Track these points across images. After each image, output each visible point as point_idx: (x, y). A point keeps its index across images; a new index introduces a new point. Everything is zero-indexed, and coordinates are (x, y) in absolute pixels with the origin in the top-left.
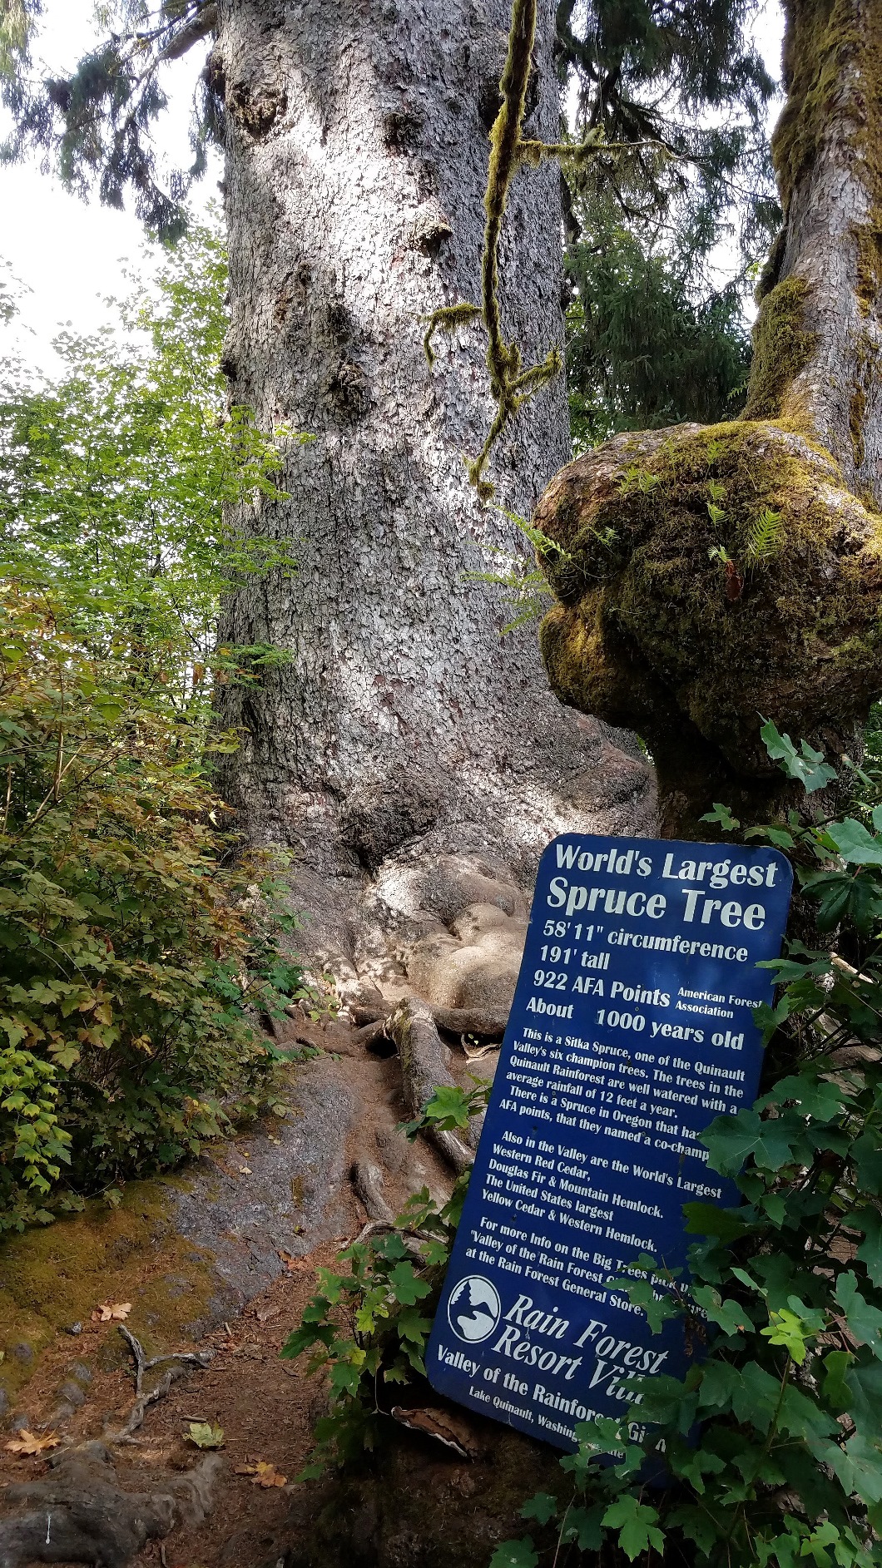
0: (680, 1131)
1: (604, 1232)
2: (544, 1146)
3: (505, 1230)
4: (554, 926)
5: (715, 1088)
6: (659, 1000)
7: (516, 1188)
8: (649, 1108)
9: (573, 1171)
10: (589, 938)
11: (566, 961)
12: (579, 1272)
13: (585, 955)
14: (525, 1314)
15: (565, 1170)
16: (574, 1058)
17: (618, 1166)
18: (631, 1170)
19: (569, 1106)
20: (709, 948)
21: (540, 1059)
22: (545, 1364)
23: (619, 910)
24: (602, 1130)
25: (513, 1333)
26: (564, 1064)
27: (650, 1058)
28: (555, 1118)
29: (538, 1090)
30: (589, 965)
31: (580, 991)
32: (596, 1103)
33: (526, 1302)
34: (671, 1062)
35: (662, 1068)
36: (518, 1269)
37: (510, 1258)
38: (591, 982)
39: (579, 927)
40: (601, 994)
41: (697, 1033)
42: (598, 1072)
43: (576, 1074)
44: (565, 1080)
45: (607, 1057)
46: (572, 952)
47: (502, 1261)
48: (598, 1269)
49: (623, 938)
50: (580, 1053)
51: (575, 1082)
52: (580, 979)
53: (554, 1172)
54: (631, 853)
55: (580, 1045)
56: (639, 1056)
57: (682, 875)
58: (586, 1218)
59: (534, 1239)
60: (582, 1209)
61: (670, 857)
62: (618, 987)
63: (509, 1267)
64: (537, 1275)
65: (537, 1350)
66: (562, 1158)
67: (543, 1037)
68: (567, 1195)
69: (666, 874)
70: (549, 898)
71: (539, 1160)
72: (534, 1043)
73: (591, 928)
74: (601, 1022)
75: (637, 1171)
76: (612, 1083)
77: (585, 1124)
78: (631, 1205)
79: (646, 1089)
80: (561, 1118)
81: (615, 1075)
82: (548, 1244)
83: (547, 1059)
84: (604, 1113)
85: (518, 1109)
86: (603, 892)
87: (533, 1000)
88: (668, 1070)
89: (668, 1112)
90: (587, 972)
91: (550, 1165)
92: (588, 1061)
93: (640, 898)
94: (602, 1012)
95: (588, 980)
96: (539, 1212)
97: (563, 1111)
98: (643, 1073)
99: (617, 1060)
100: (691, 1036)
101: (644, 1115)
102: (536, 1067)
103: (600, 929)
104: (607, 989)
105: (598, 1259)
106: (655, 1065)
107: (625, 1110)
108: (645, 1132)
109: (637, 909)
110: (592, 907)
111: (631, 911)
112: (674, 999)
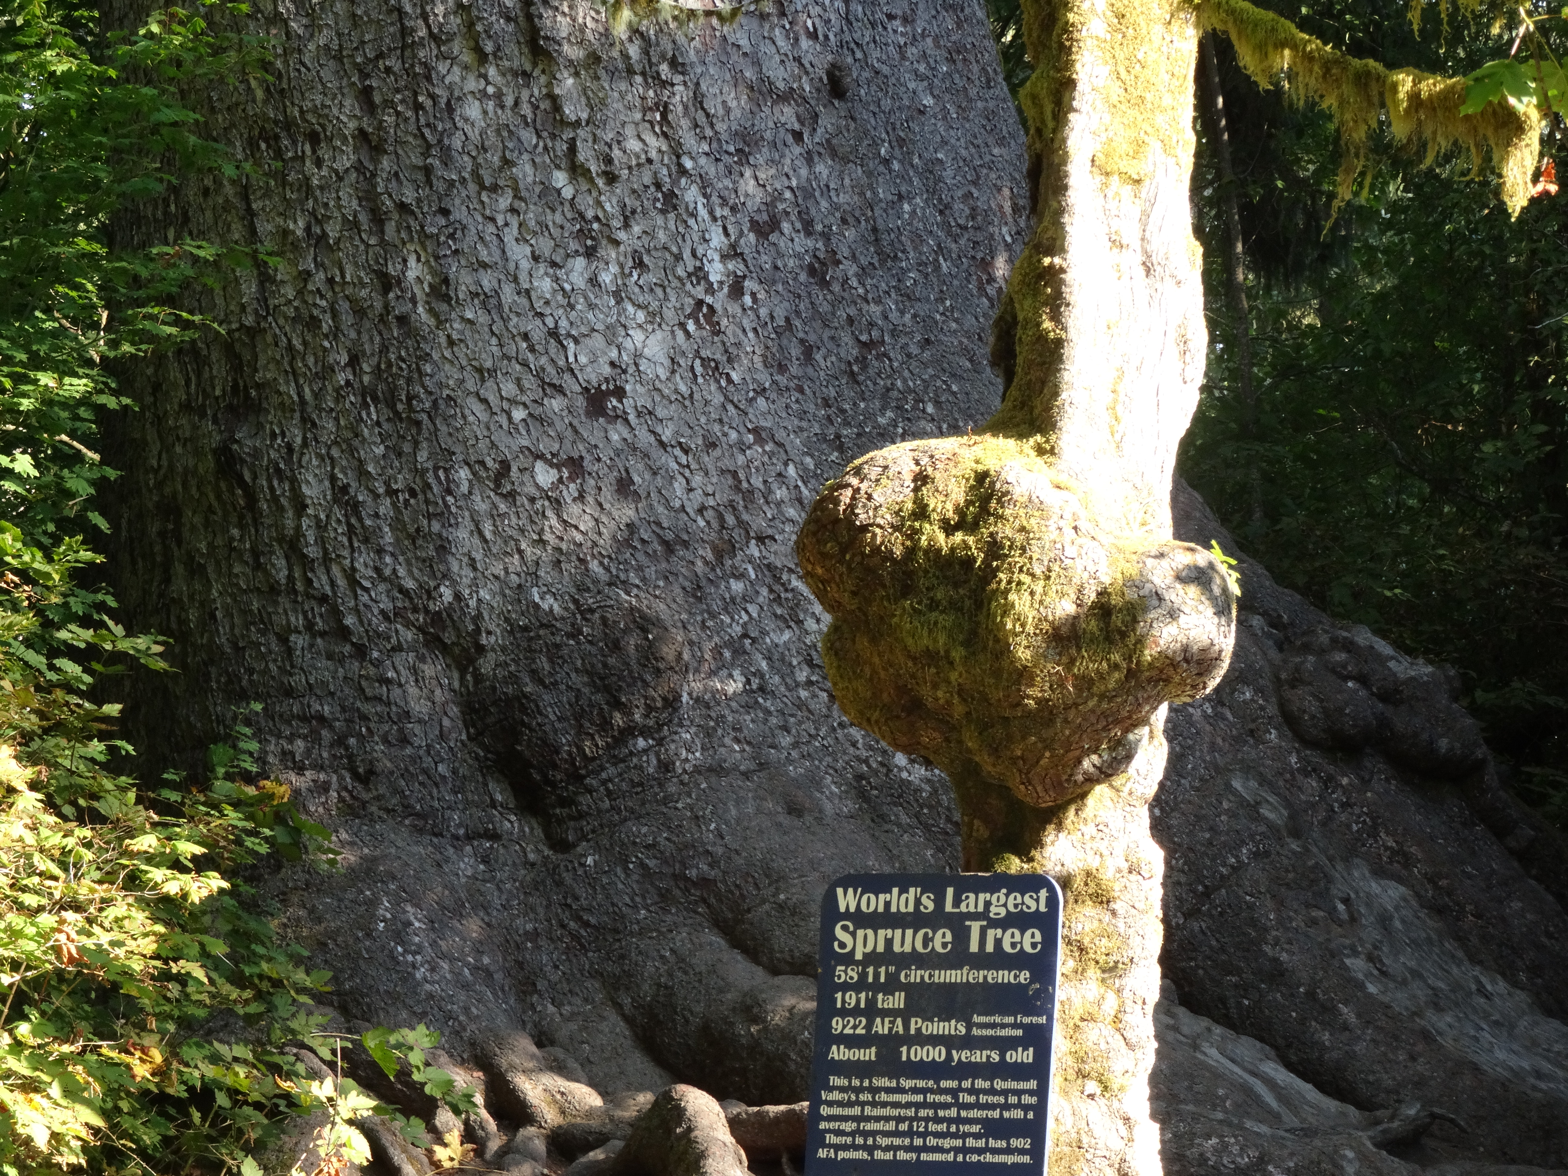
0: (987, 1143)
4: (845, 972)
5: (1013, 1100)
6: (956, 1029)
8: (958, 1129)
10: (882, 980)
11: (863, 1005)
13: (880, 996)
16: (884, 1097)
19: (884, 1142)
20: (995, 975)
21: (850, 1104)
23: (908, 948)
24: (918, 1157)
26: (874, 1104)
27: (955, 1084)
28: (872, 1156)
29: (852, 1134)
30: (886, 1005)
31: (880, 1032)
32: (910, 1133)
34: (973, 1084)
35: (966, 1090)
38: (890, 1022)
39: (871, 970)
40: (901, 1031)
41: (993, 1054)
42: (908, 1105)
43: (887, 1111)
44: (878, 1119)
45: (915, 1090)
46: (867, 995)
49: (915, 975)
50: (888, 1091)
51: (887, 1119)
52: (878, 1020)
54: (912, 890)
55: (888, 1084)
56: (944, 1084)
57: (963, 908)
61: (950, 891)
62: (916, 1023)
67: (850, 1082)
69: (949, 908)
70: (836, 944)
72: (842, 1089)
73: (883, 970)
74: (904, 1058)
76: (923, 1113)
77: (902, 1156)
79: (953, 1113)
80: (879, 1155)
81: (924, 1105)
83: (858, 1103)
84: (918, 1142)
85: (835, 1155)
86: (889, 932)
87: (834, 1048)
88: (972, 1091)
89: (976, 1129)
90: (885, 1013)
92: (897, 1097)
93: (926, 934)
94: (904, 1049)
95: (887, 1020)
97: (879, 1147)
98: (949, 1099)
99: (924, 1091)
100: (988, 1057)
101: (955, 1136)
102: (846, 1112)
103: (892, 969)
104: (906, 1026)
106: (960, 1089)
107: (937, 1135)
108: (956, 1150)
109: (925, 946)
110: (881, 949)
111: (919, 947)
112: (969, 1026)
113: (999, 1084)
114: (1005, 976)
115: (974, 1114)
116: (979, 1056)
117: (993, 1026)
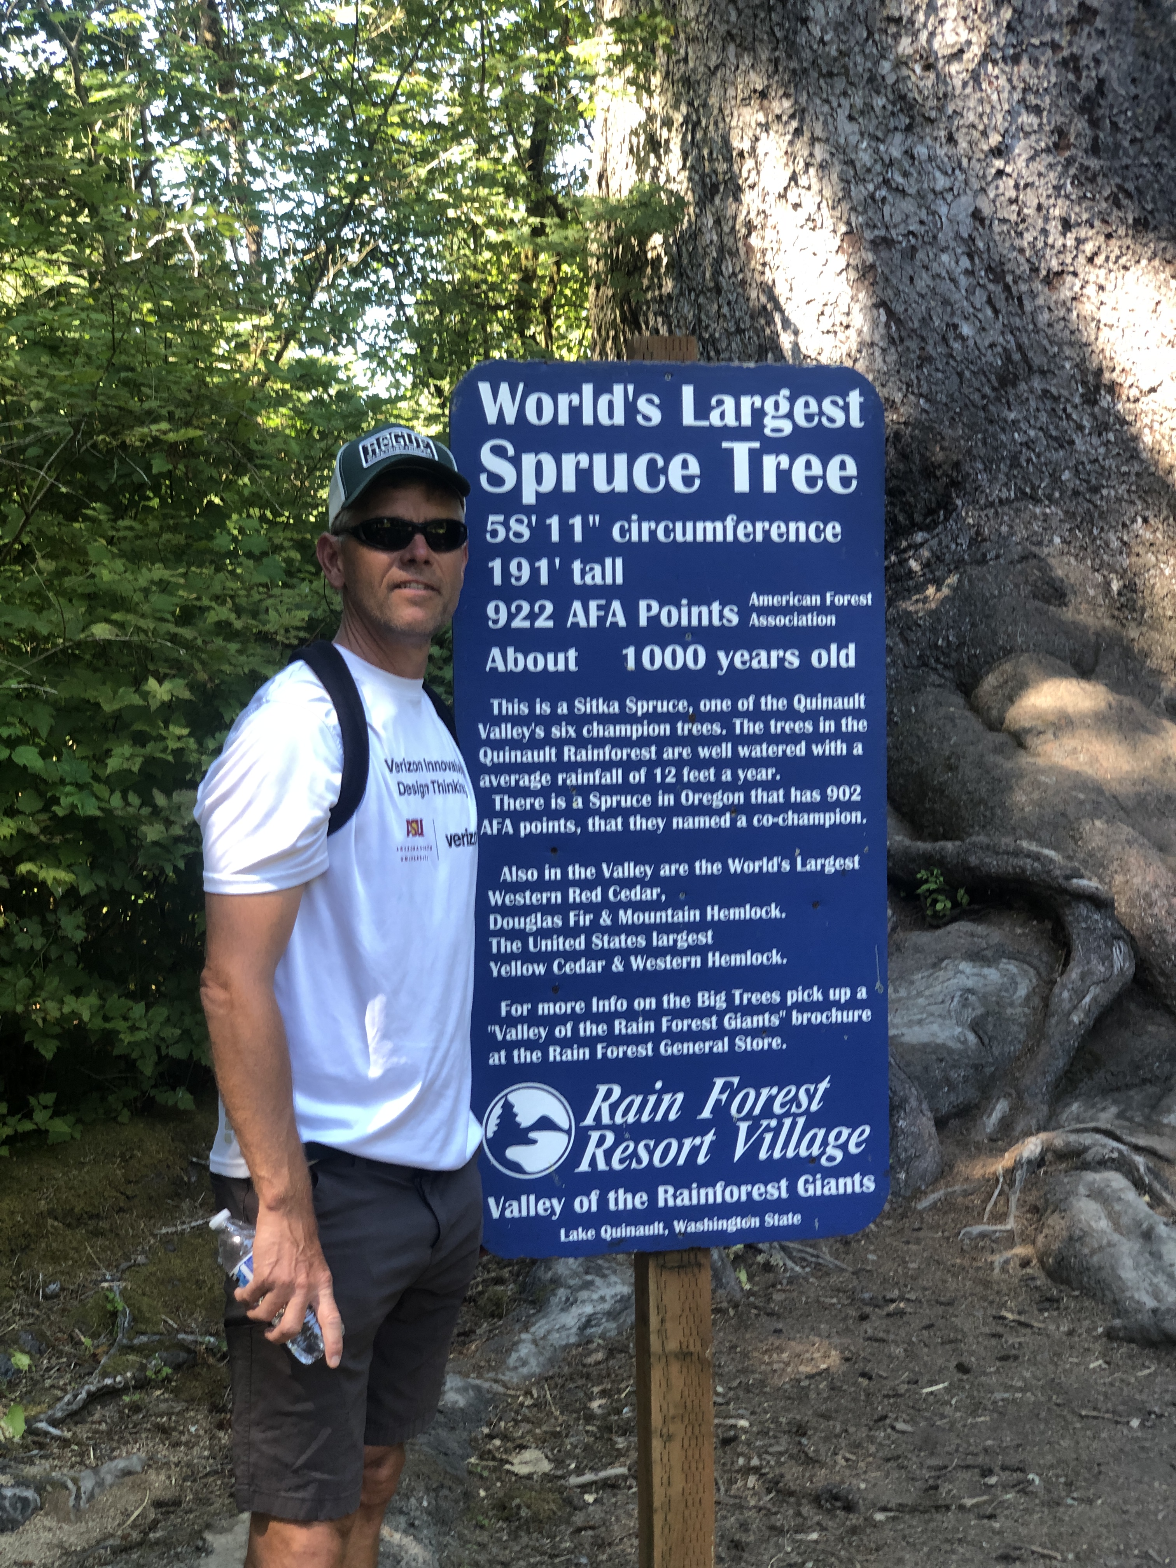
0: (787, 796)
1: (704, 961)
2: (576, 872)
3: (545, 1009)
4: (506, 525)
5: (826, 726)
6: (721, 616)
7: (546, 945)
8: (735, 776)
9: (636, 894)
10: (578, 537)
11: (544, 580)
12: (679, 1026)
13: (577, 566)
14: (613, 1108)
15: (623, 896)
16: (597, 730)
17: (703, 867)
18: (726, 867)
19: (606, 802)
20: (783, 529)
21: (534, 744)
22: (663, 1158)
23: (620, 485)
24: (668, 824)
25: (601, 1141)
26: (580, 743)
27: (725, 705)
28: (585, 827)
29: (544, 793)
30: (588, 579)
31: (583, 623)
32: (650, 787)
33: (609, 1093)
34: (757, 703)
35: (746, 715)
36: (584, 1054)
37: (565, 1043)
38: (599, 608)
39: (554, 522)
40: (622, 622)
41: (788, 655)
42: (644, 742)
43: (606, 753)
44: (589, 767)
45: (654, 718)
46: (551, 565)
47: (554, 1053)
48: (709, 1012)
49: (640, 530)
50: (605, 719)
51: (607, 766)
52: (577, 605)
53: (605, 903)
54: (618, 389)
55: (603, 708)
56: (706, 705)
57: (714, 418)
58: (673, 951)
59: (597, 1005)
60: (665, 941)
61: (688, 392)
62: (649, 608)
63: (569, 1055)
64: (615, 1052)
65: (647, 1146)
66: (612, 881)
67: (532, 708)
68: (632, 930)
69: (688, 418)
70: (483, 478)
71: (574, 894)
72: (517, 720)
73: (577, 522)
74: (631, 664)
75: (735, 866)
76: (669, 754)
77: (638, 823)
78: (736, 914)
79: (725, 750)
80: (595, 824)
81: (674, 740)
82: (622, 1006)
83: (548, 741)
84: (666, 800)
85: (516, 828)
86: (583, 458)
87: (496, 652)
88: (756, 715)
89: (767, 774)
90: (586, 593)
91: (596, 896)
92: (622, 730)
93: (652, 463)
94: (630, 652)
95: (593, 605)
96: (596, 967)
97: (597, 812)
98: (717, 729)
99: (671, 718)
100: (781, 661)
101: (732, 787)
102: (529, 757)
103: (594, 519)
104: (631, 613)
105: (704, 999)
106: (735, 712)
107: (698, 787)
108: (735, 810)
109: (652, 480)
110: (569, 485)
111: (642, 484)
112: (745, 612)
113: (802, 703)
114: (800, 531)
115: (760, 751)
117: (786, 610)
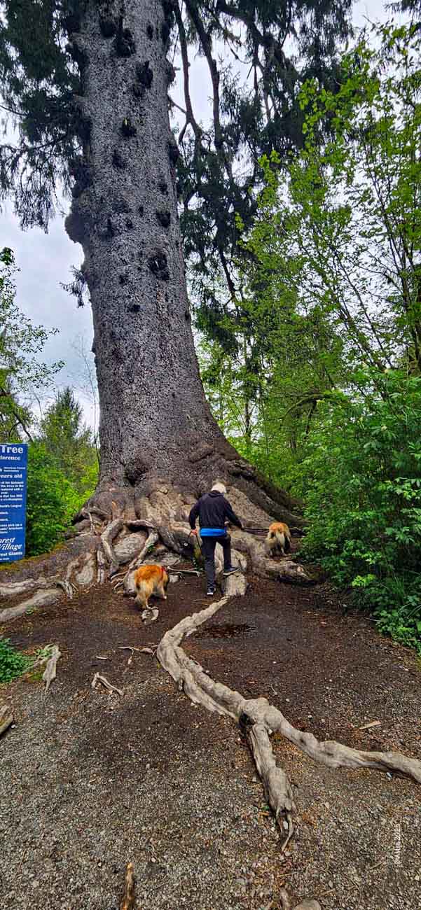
0: (9, 496)
5: (17, 486)
20: (10, 458)
34: (5, 483)
89: (6, 493)
100: (9, 477)
113: (12, 483)
114: (13, 458)
115: (5, 490)
116: (6, 476)
117: (10, 469)
